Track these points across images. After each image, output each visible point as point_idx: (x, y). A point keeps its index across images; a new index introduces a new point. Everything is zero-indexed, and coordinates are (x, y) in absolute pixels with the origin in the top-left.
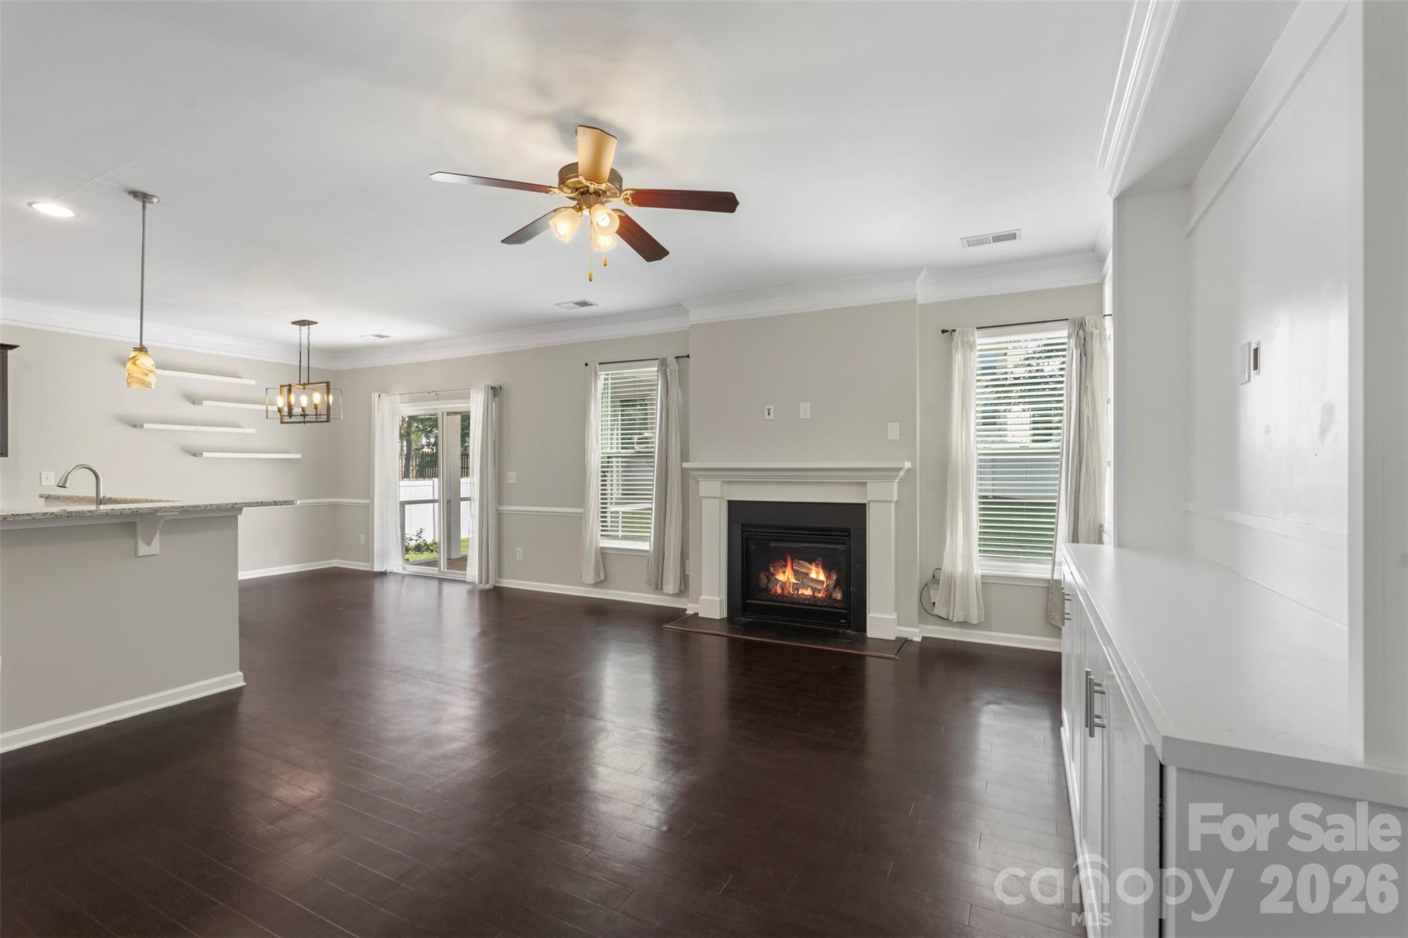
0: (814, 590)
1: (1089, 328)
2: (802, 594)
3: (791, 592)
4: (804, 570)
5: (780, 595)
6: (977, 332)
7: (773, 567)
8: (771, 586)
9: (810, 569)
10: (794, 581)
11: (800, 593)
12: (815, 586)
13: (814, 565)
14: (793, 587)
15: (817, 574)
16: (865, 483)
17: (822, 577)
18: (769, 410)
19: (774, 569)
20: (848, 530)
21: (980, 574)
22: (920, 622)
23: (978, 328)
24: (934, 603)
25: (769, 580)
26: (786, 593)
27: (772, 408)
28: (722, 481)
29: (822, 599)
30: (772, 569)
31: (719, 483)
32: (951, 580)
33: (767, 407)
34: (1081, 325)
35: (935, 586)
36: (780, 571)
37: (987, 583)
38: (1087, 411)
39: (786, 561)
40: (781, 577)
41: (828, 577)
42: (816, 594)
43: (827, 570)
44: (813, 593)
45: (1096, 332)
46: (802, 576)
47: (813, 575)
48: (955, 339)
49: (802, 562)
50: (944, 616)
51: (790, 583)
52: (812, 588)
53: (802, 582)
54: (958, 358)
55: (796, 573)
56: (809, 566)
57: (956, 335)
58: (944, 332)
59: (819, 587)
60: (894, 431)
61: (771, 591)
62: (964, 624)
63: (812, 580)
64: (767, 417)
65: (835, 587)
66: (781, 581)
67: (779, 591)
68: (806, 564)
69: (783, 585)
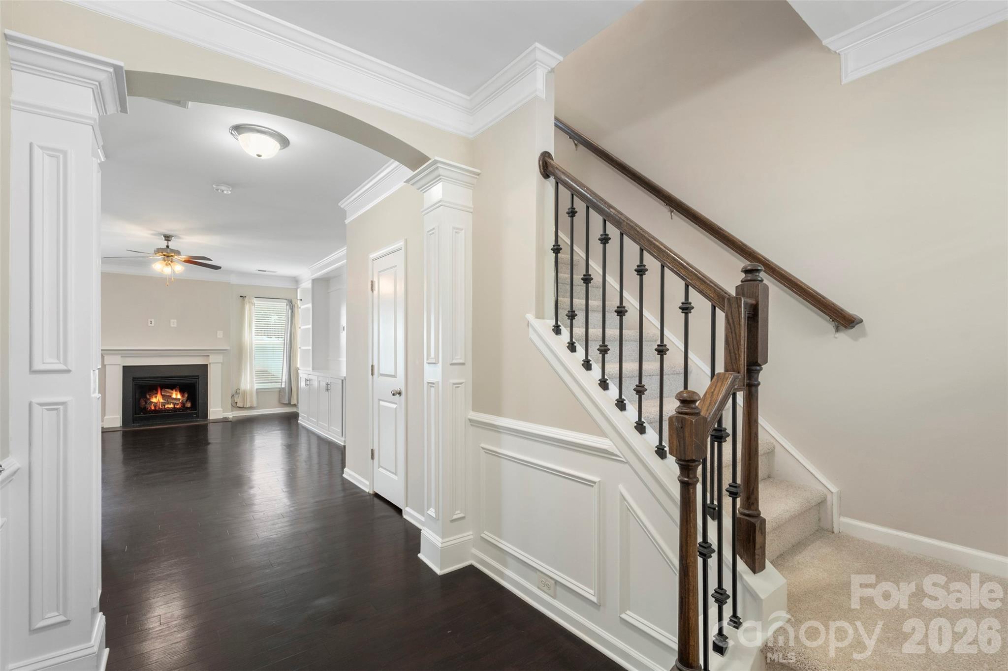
0: (174, 404)
1: (294, 303)
2: (167, 408)
3: (161, 407)
4: (168, 394)
5: (153, 410)
6: (255, 299)
7: (149, 395)
8: (147, 406)
9: (172, 393)
10: (162, 401)
11: (166, 407)
12: (175, 402)
13: (174, 390)
14: (162, 404)
15: (176, 395)
16: (208, 356)
17: (179, 396)
18: (151, 322)
19: (150, 397)
20: (198, 376)
21: (256, 388)
22: (232, 411)
23: (255, 297)
24: (236, 403)
25: (146, 403)
26: (157, 408)
27: (153, 320)
28: (122, 356)
29: (179, 409)
30: (148, 396)
31: (120, 357)
32: (244, 392)
33: (149, 320)
34: (291, 302)
35: (237, 396)
36: (154, 396)
37: (258, 391)
38: (293, 330)
39: (157, 391)
40: (154, 400)
41: (183, 396)
42: (176, 406)
43: (182, 392)
44: (174, 406)
45: (296, 305)
46: (167, 398)
47: (174, 396)
48: (245, 301)
49: (167, 390)
50: (242, 406)
51: (160, 402)
52: (173, 403)
53: (167, 401)
54: (247, 307)
55: (163, 396)
56: (171, 391)
57: (246, 299)
58: (241, 296)
59: (178, 402)
60: (220, 334)
61: (148, 409)
62: (251, 408)
63: (173, 399)
64: (150, 325)
65: (187, 401)
66: (154, 402)
67: (153, 408)
68: (170, 391)
69: (156, 405)
